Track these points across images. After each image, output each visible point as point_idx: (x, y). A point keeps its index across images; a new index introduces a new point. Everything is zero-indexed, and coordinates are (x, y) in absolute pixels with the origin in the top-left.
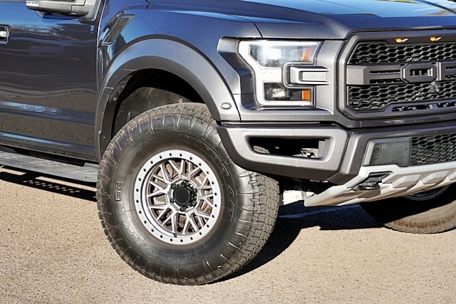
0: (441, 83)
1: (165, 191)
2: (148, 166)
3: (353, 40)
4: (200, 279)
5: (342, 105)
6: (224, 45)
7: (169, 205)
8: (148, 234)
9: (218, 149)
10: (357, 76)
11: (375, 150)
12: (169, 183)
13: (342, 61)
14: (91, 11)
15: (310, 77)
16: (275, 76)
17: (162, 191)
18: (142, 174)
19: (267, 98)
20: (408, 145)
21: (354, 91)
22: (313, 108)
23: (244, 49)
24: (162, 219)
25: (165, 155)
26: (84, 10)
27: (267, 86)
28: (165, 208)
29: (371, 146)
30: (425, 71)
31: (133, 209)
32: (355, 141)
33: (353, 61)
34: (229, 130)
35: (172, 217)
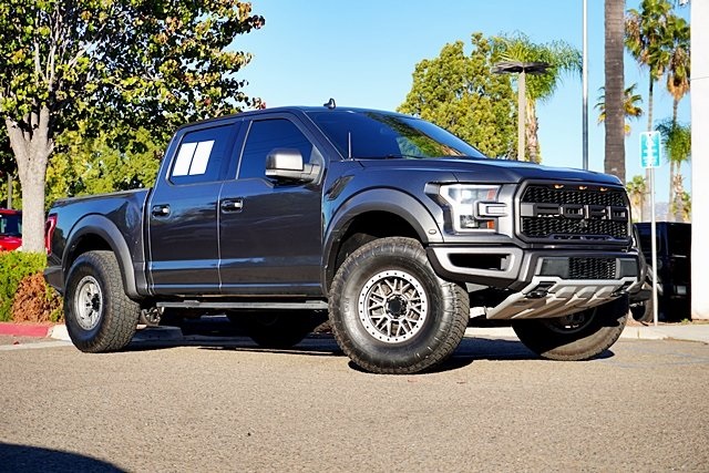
0: (588, 220)
1: (382, 304)
2: (370, 284)
3: (524, 184)
4: (412, 368)
5: (518, 231)
6: (429, 188)
7: (385, 315)
8: (369, 337)
9: (425, 267)
10: (528, 210)
11: (544, 264)
12: (385, 298)
13: (517, 200)
14: (316, 178)
15: (494, 210)
16: (469, 210)
17: (379, 304)
18: (365, 291)
19: (462, 227)
20: (567, 263)
21: (526, 221)
22: (497, 234)
23: (444, 191)
24: (380, 326)
25: (383, 275)
26: (310, 177)
27: (462, 217)
28: (382, 317)
29: (540, 261)
30: (576, 211)
31: (358, 318)
32: (529, 257)
33: (525, 199)
34: (435, 249)
35: (388, 324)
